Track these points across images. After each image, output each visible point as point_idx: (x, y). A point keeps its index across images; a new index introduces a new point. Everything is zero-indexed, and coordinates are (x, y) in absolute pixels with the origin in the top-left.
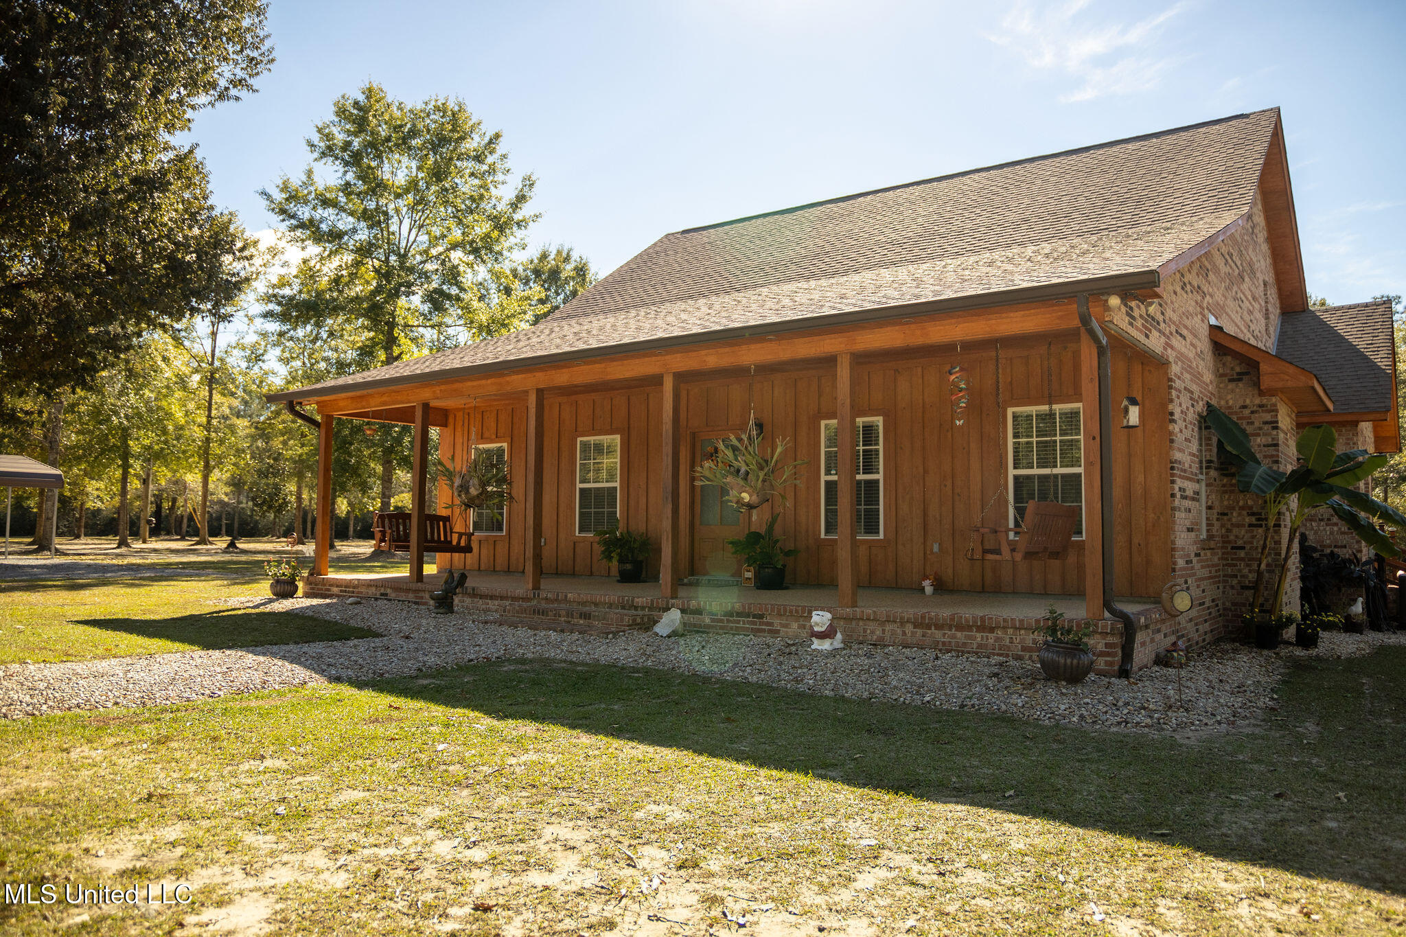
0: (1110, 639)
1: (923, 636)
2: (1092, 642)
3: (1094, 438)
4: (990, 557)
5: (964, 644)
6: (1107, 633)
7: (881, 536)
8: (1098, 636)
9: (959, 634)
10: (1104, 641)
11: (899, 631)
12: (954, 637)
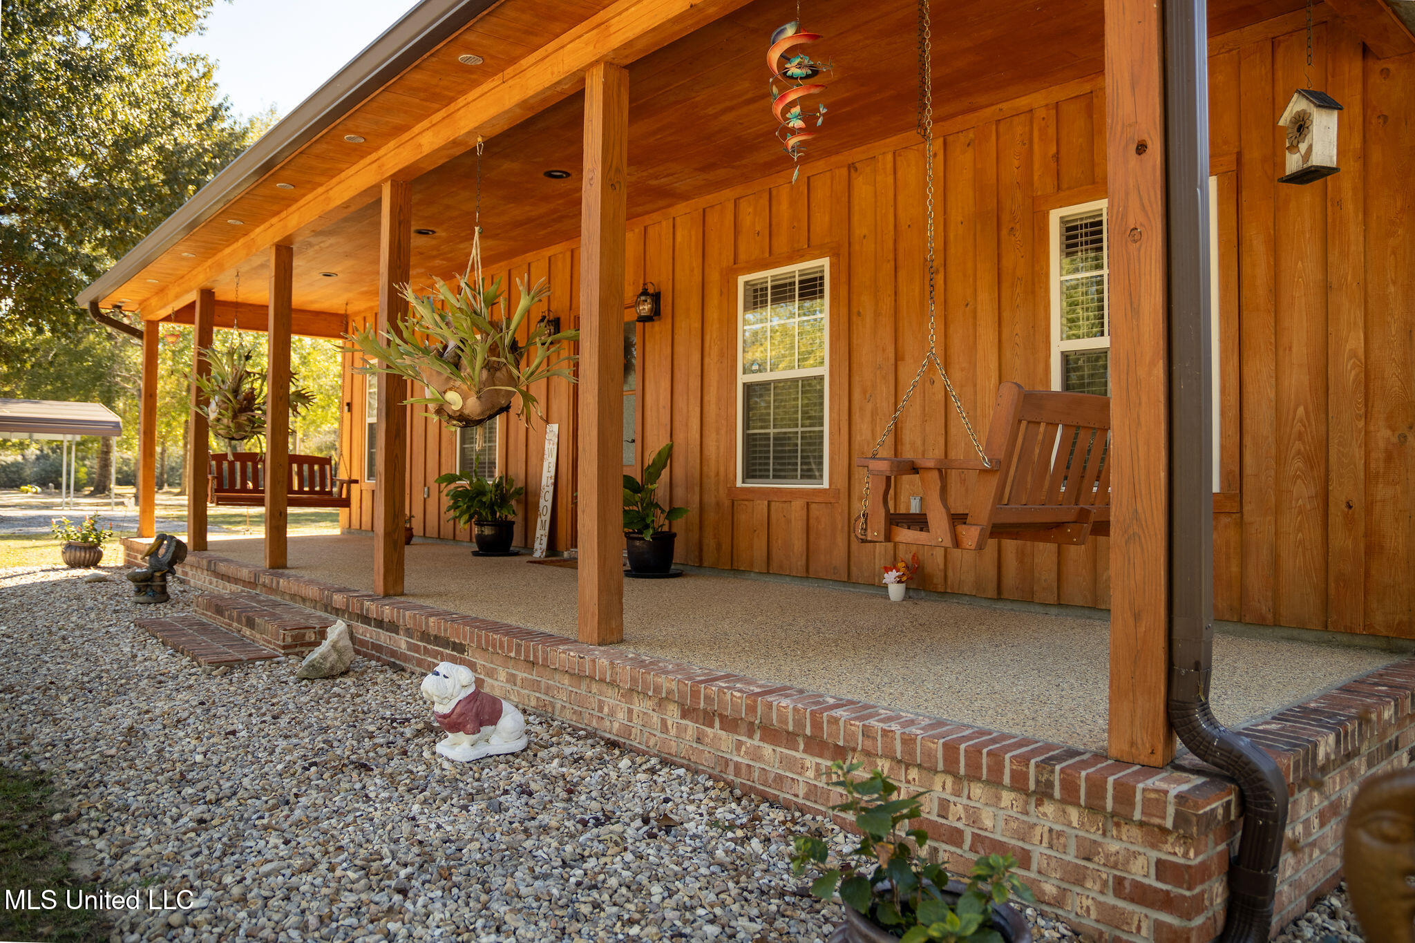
0: (1174, 852)
1: (699, 740)
2: (1114, 847)
3: (1141, 148)
4: (905, 535)
5: (779, 779)
6: (1164, 831)
7: (826, 485)
8: (1136, 832)
9: (767, 749)
10: (1154, 855)
11: (655, 718)
12: (756, 755)
